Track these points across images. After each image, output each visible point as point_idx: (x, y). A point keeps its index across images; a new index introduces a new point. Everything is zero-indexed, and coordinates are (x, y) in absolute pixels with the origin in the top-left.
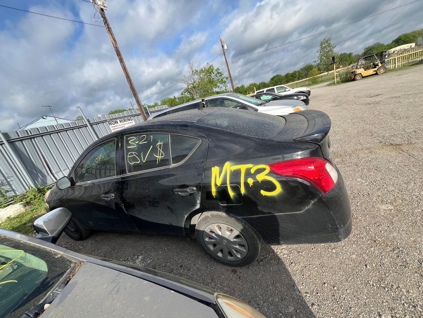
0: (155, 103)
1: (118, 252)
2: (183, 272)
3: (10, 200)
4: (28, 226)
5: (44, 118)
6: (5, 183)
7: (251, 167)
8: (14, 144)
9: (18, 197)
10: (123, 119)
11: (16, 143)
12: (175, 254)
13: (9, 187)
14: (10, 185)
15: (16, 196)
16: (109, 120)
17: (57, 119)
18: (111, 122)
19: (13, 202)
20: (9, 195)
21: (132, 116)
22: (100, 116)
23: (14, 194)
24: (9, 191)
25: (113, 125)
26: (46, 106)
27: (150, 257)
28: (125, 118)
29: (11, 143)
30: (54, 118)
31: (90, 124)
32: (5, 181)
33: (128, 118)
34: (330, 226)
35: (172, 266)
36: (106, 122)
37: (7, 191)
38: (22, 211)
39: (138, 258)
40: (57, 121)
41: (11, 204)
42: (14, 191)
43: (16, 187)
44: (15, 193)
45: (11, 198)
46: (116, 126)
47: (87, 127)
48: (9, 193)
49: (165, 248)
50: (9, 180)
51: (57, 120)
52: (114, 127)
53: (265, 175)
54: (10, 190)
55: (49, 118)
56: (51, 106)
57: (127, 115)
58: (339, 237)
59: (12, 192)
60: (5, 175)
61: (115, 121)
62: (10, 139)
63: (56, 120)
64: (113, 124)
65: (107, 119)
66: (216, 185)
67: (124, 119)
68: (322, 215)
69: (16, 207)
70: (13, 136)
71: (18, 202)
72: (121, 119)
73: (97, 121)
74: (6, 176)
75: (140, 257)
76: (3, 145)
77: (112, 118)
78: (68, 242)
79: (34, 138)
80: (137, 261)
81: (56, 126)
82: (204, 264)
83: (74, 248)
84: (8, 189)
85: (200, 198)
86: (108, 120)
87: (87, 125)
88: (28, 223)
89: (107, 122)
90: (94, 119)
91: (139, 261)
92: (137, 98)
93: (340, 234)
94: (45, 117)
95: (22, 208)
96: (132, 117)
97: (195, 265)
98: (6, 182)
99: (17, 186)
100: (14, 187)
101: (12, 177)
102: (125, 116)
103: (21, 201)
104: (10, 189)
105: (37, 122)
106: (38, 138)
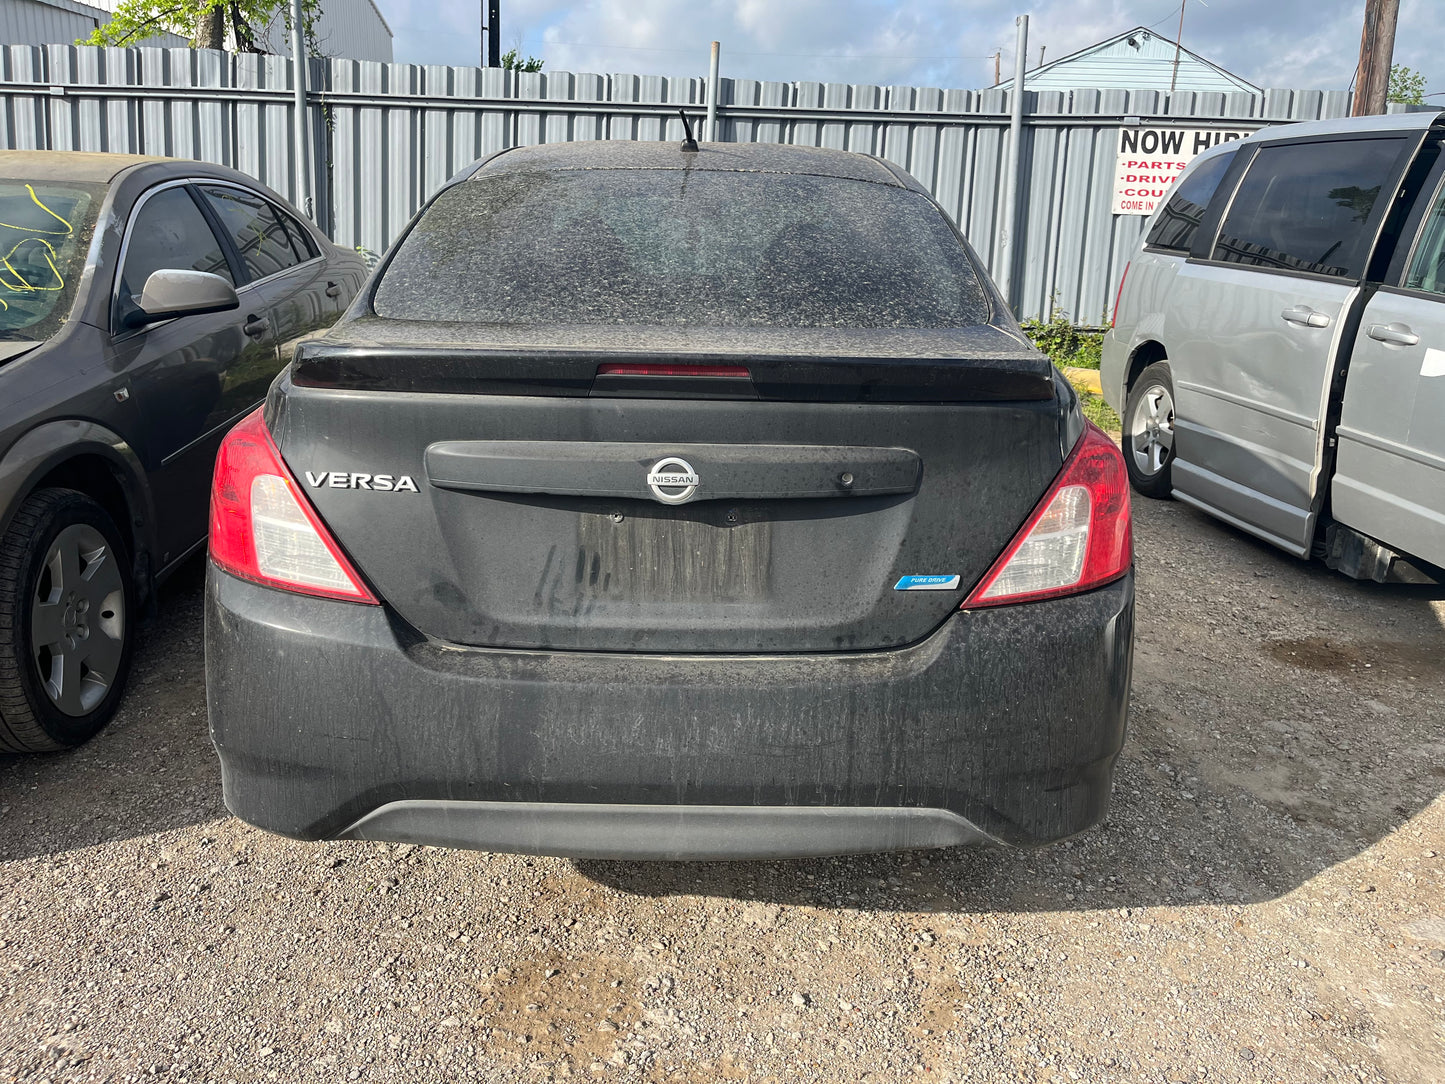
5: (1133, 43)
8: (729, 126)
10: (1223, 133)
16: (1137, 121)
18: (1141, 134)
25: (1140, 156)
28: (1240, 133)
30: (1172, 52)
31: (1025, 118)
36: (1118, 126)
46: (1156, 165)
47: (1006, 132)
52: (1144, 165)
55: (1153, 48)
57: (1265, 117)
61: (1168, 131)
62: (728, 106)
63: (1177, 63)
64: (1146, 151)
65: (1130, 112)
72: (1212, 133)
73: (1074, 114)
76: (704, 123)
86: (1126, 121)
87: (1009, 118)
89: (1122, 130)
90: (1067, 97)
92: (1380, 17)
94: (1138, 38)
106: (804, 125)
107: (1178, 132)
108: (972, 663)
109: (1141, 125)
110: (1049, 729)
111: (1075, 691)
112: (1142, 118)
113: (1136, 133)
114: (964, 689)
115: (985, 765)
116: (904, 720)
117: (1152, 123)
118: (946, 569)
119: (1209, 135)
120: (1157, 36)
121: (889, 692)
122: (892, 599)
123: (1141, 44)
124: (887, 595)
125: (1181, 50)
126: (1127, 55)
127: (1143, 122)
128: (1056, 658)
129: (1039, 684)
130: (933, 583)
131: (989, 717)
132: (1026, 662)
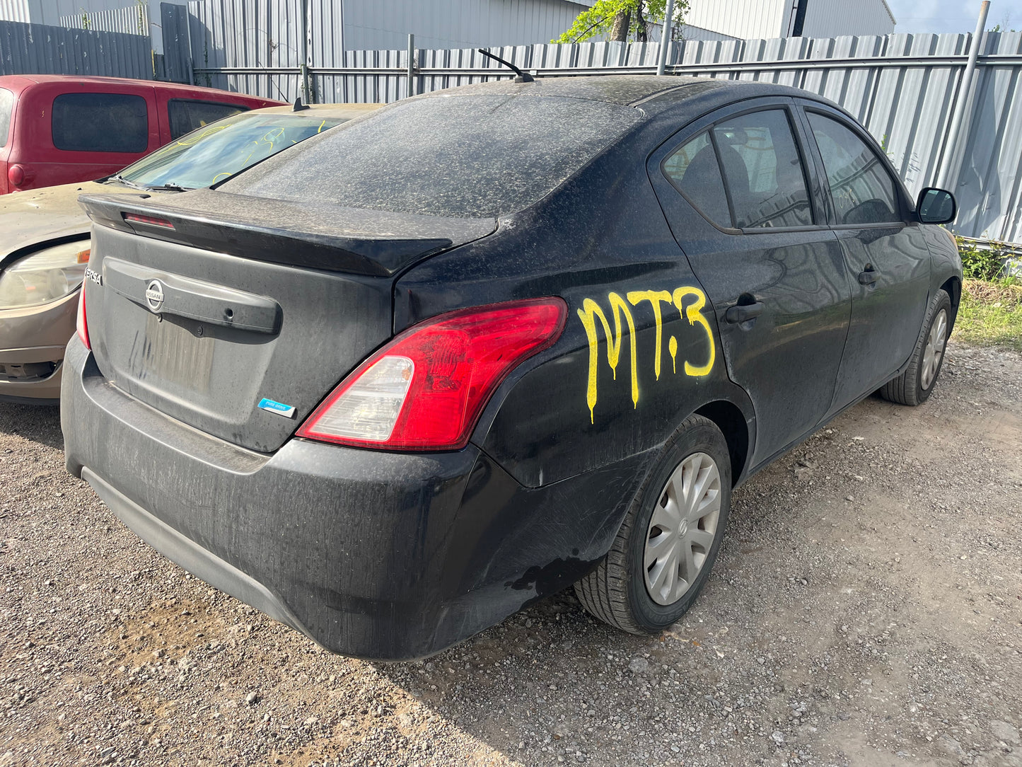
8: (990, 73)
11: (999, 72)
29: (986, 68)
70: (1006, 49)
108: (281, 479)
110: (327, 554)
111: (353, 531)
114: (272, 498)
115: (282, 564)
116: (239, 507)
118: (288, 401)
121: (234, 483)
122: (258, 414)
124: (256, 412)
128: (340, 497)
129: (323, 514)
130: (278, 409)
131: (285, 527)
132: (316, 491)
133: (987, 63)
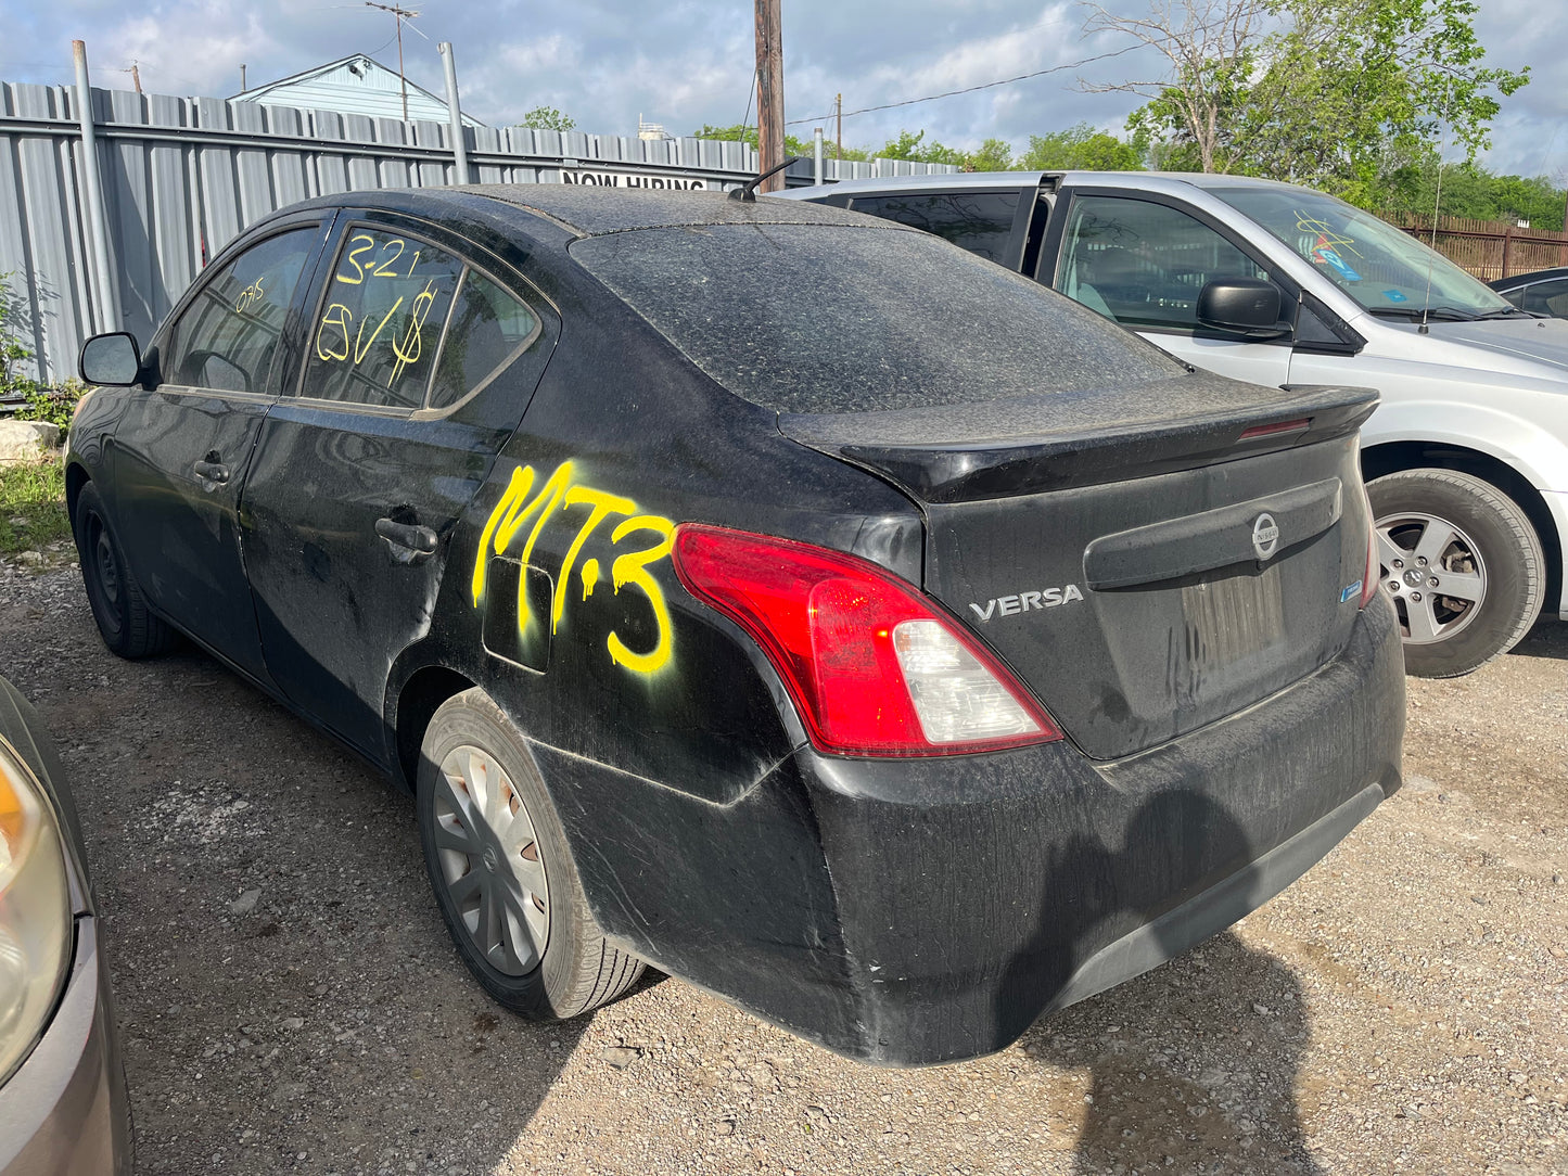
0: (990, 145)
1: (195, 753)
2: (320, 923)
3: (13, 395)
4: (12, 525)
5: (354, 71)
6: (26, 313)
7: (627, 514)
8: (113, 149)
9: (47, 394)
10: (650, 179)
11: (125, 149)
12: (360, 855)
13: (31, 339)
14: (37, 332)
15: (41, 390)
16: (575, 164)
17: (410, 90)
18: (580, 177)
19: (21, 407)
20: (19, 370)
21: (708, 179)
22: (647, 136)
23: (37, 378)
24: (26, 354)
26: (384, 8)
27: (269, 819)
28: (665, 180)
29: (107, 140)
30: (397, 84)
31: (468, 155)
32: (27, 307)
33: (681, 181)
34: (817, 941)
35: (305, 888)
36: (557, 168)
37: (18, 354)
38: (29, 458)
39: (230, 802)
40: (405, 104)
41: (11, 413)
42: (42, 365)
43: (53, 349)
44: (43, 373)
45: (23, 387)
47: (450, 170)
48: (24, 363)
49: (349, 819)
50: (41, 306)
51: (409, 101)
53: (644, 567)
54: (29, 355)
55: (376, 78)
56: (408, 15)
57: (681, 165)
58: (856, 1028)
59: (34, 366)
60: (37, 278)
61: (603, 176)
62: (108, 124)
63: (405, 96)
65: (566, 154)
66: (491, 549)
67: (654, 181)
68: (792, 858)
69: (14, 433)
70: (124, 115)
71: (39, 416)
72: (642, 178)
73: (513, 153)
74: (39, 286)
75: (240, 805)
76: (75, 144)
77: (592, 157)
78: (82, 644)
79: (199, 146)
80: (216, 814)
81: (310, 116)
82: (416, 943)
83: (82, 672)
84: (25, 344)
85: (437, 588)
86: (566, 163)
87: (452, 154)
88: (17, 512)
89: (562, 172)
90: (503, 133)
91: (225, 815)
93: (863, 1011)
94: (359, 65)
95: (35, 448)
96: (704, 183)
97: (382, 928)
98: (30, 313)
99: (58, 348)
100: (47, 349)
101: (56, 296)
102: (673, 164)
103: (51, 417)
104: (31, 346)
105: (319, 80)
106: (213, 151)
107: (612, 176)
109: (579, 168)
112: (580, 161)
113: (575, 175)
117: (587, 166)
118: (1356, 577)
119: (638, 180)
120: (378, 65)
122: (1340, 612)
123: (363, 72)
125: (406, 83)
126: (351, 83)
127: (581, 165)
130: (1354, 591)
133: (108, 134)
